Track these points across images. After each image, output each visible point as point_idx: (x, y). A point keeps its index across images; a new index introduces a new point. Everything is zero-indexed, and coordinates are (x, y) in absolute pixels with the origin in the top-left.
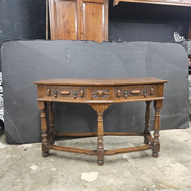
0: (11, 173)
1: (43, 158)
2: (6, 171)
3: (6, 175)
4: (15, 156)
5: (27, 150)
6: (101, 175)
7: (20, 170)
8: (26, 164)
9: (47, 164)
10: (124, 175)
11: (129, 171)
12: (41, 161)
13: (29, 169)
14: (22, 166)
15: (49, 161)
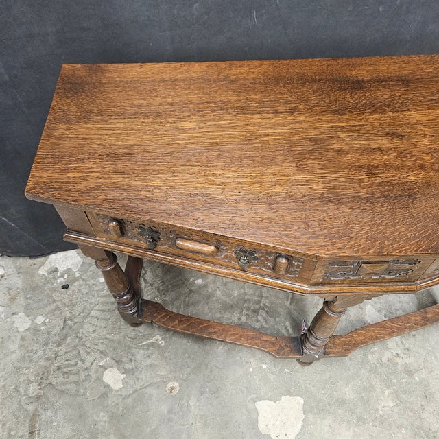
0: (56, 412)
1: (131, 331)
2: (38, 398)
3: (43, 417)
4: (44, 323)
5: (71, 288)
6: (311, 411)
7: (77, 394)
8: (87, 364)
9: (149, 362)
10: (376, 410)
11: (389, 388)
12: (130, 348)
13: (103, 390)
14: (78, 373)
15: (152, 344)
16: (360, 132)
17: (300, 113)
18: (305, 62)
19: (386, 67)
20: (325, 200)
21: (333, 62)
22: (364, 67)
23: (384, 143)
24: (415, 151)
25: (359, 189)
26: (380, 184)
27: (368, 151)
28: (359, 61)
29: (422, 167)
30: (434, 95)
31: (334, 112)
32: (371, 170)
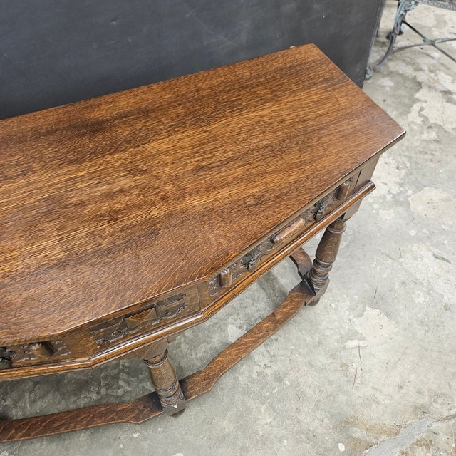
16: (100, 176)
17: (34, 172)
18: (39, 114)
19: (125, 101)
20: (61, 265)
21: (70, 108)
22: (103, 107)
23: (126, 182)
24: (156, 184)
25: (100, 240)
26: (122, 229)
27: (110, 195)
28: (98, 101)
29: (164, 198)
30: (173, 120)
31: (71, 162)
32: (113, 216)
